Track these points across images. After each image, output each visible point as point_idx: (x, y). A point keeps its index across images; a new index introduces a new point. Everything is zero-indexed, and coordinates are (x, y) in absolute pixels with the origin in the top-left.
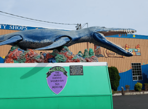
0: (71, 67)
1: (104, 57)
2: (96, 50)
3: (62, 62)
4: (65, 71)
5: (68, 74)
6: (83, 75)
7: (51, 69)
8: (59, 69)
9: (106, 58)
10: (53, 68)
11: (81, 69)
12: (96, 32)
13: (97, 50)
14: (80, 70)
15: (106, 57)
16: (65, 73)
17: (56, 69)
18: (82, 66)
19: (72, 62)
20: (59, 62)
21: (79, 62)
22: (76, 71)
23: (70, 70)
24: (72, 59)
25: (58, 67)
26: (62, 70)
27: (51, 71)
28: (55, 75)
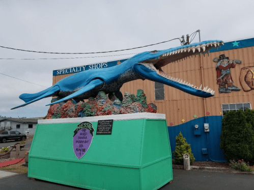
0: (100, 123)
1: (242, 91)
2: (220, 78)
3: (91, 116)
4: (92, 128)
5: (94, 133)
6: (110, 134)
7: (78, 126)
8: (87, 126)
9: (245, 94)
10: (81, 124)
11: (111, 126)
12: (137, 63)
13: (222, 78)
14: (109, 127)
15: (246, 90)
16: (92, 131)
17: (84, 126)
18: (112, 120)
19: (103, 114)
20: (88, 116)
21: (111, 114)
22: (104, 128)
23: (98, 128)
24: (103, 110)
25: (87, 122)
26: (89, 127)
27: (79, 128)
28: (81, 134)
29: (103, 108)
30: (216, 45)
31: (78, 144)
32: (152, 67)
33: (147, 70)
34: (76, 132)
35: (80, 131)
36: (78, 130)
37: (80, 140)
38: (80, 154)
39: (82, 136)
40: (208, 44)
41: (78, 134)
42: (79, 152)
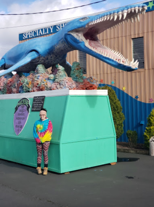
0: (35, 99)
3: (28, 92)
4: (29, 105)
5: (30, 110)
7: (19, 102)
8: (25, 102)
10: (20, 101)
12: (66, 32)
14: (41, 103)
16: (28, 108)
17: (23, 102)
18: (44, 97)
19: (38, 90)
20: (26, 92)
21: (44, 90)
22: (37, 105)
23: (33, 104)
24: (38, 86)
25: (25, 99)
26: (27, 103)
27: (19, 104)
28: (20, 111)
29: (38, 84)
30: (137, 11)
31: (17, 121)
32: (80, 37)
33: (76, 41)
34: (16, 109)
35: (20, 108)
36: (19, 106)
37: (19, 116)
38: (18, 130)
39: (21, 113)
40: (129, 10)
41: (18, 111)
42: (18, 128)
